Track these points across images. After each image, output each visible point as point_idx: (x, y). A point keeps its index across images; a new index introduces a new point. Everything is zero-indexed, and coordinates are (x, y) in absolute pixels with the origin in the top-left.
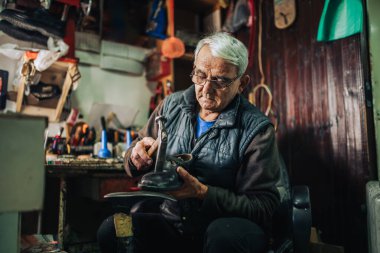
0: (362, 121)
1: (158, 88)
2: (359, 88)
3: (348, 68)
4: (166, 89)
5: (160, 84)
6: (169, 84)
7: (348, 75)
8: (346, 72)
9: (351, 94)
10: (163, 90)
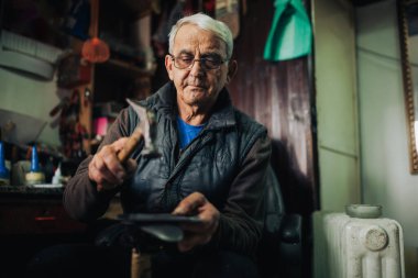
0: (307, 147)
1: (73, 97)
2: (305, 113)
3: (293, 91)
4: (83, 100)
5: (76, 93)
6: (88, 94)
7: (293, 99)
8: (292, 95)
9: (297, 118)
10: (79, 100)
